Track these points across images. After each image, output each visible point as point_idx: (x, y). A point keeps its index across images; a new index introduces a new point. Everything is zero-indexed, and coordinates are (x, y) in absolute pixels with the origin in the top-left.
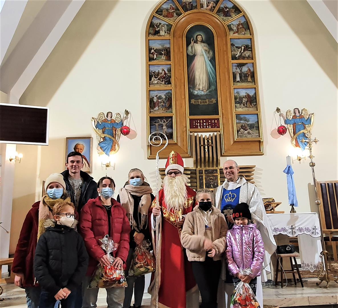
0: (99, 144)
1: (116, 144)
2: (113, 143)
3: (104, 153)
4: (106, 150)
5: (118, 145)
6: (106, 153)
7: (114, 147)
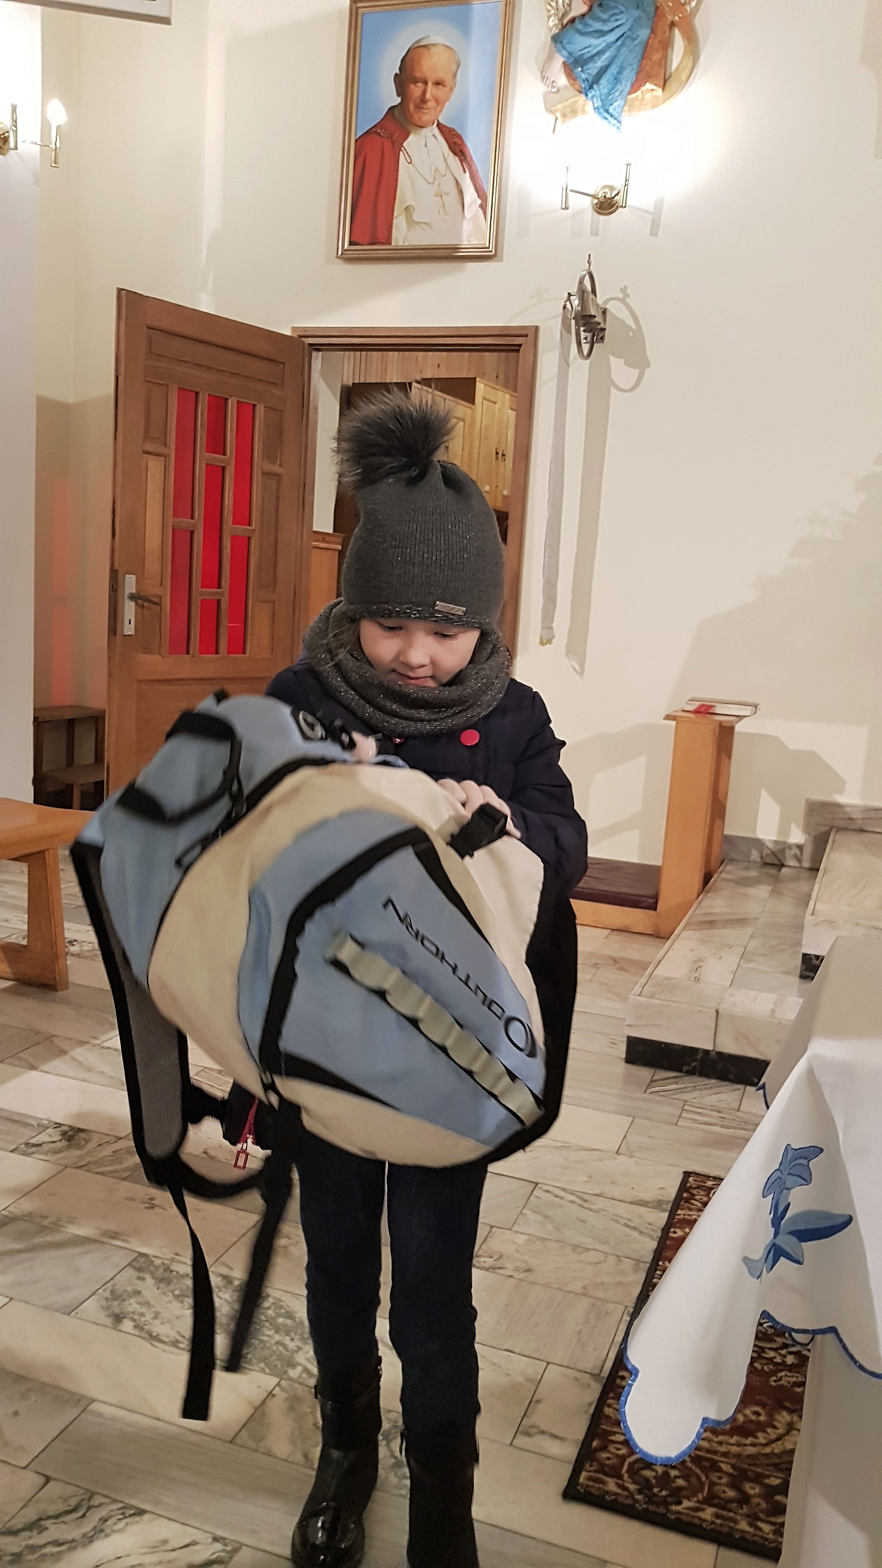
0: (556, 39)
1: (677, 34)
2: (653, 31)
3: (589, 106)
4: (604, 81)
5: (691, 38)
6: (600, 103)
7: (656, 57)
